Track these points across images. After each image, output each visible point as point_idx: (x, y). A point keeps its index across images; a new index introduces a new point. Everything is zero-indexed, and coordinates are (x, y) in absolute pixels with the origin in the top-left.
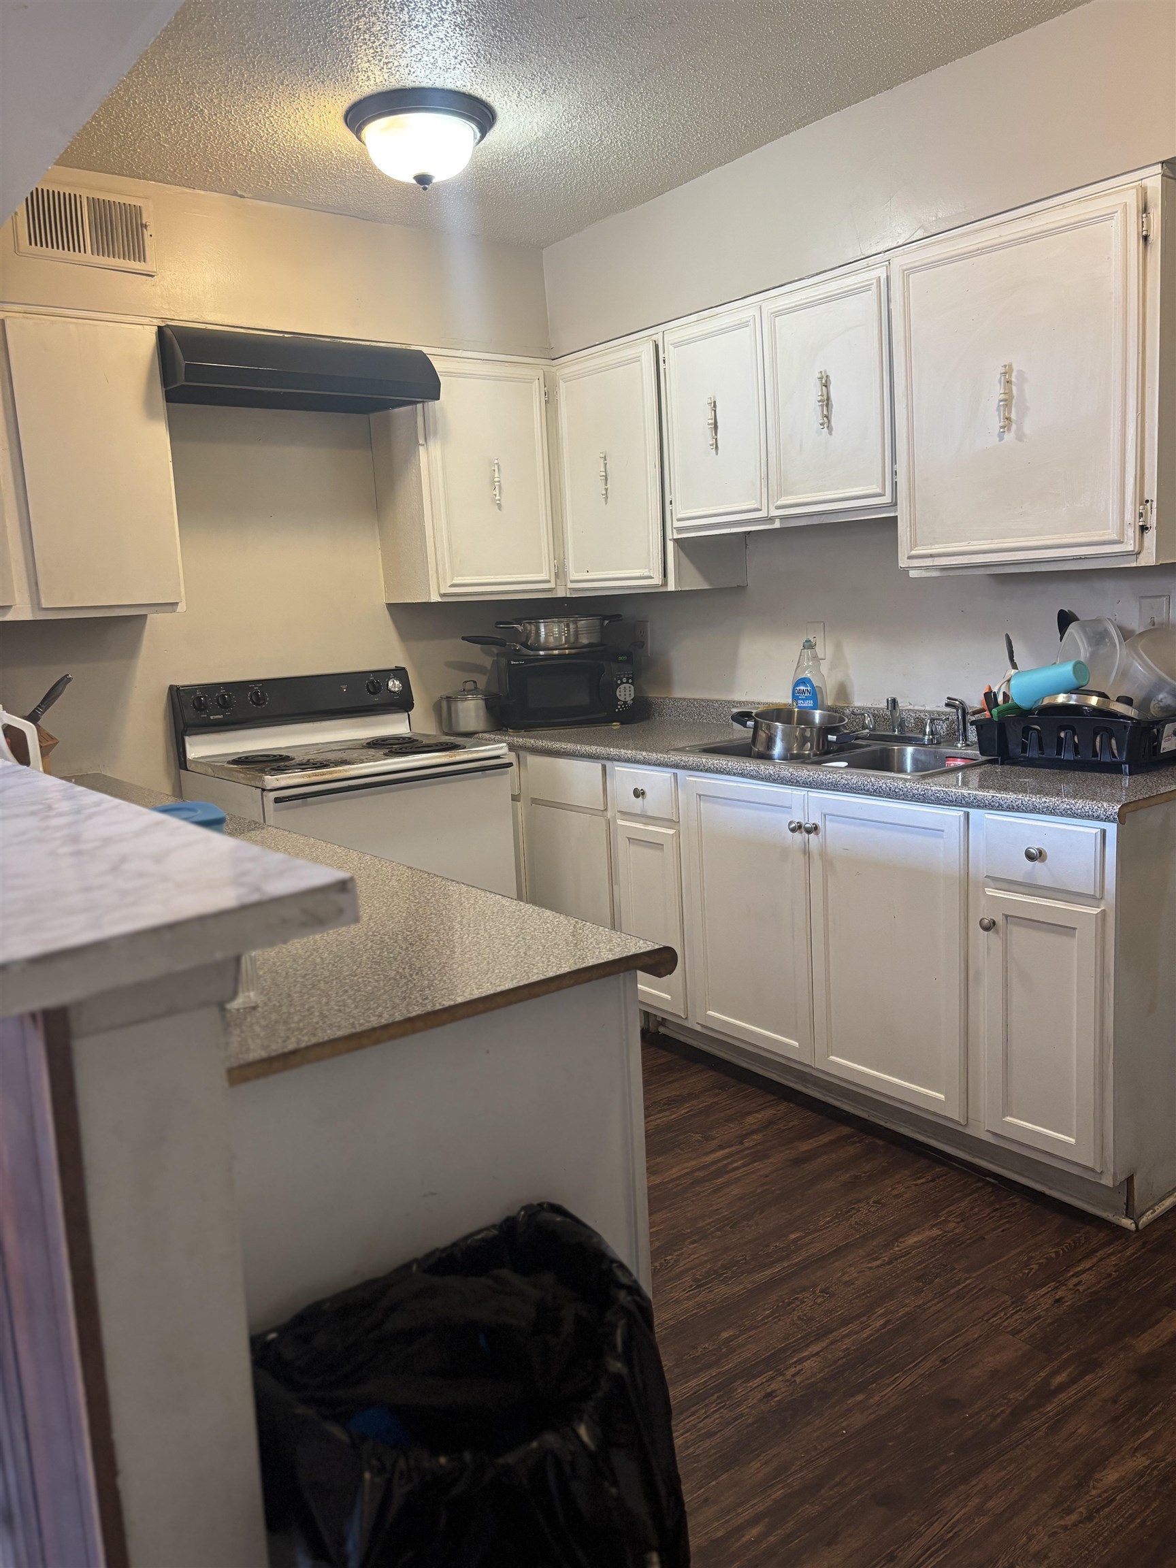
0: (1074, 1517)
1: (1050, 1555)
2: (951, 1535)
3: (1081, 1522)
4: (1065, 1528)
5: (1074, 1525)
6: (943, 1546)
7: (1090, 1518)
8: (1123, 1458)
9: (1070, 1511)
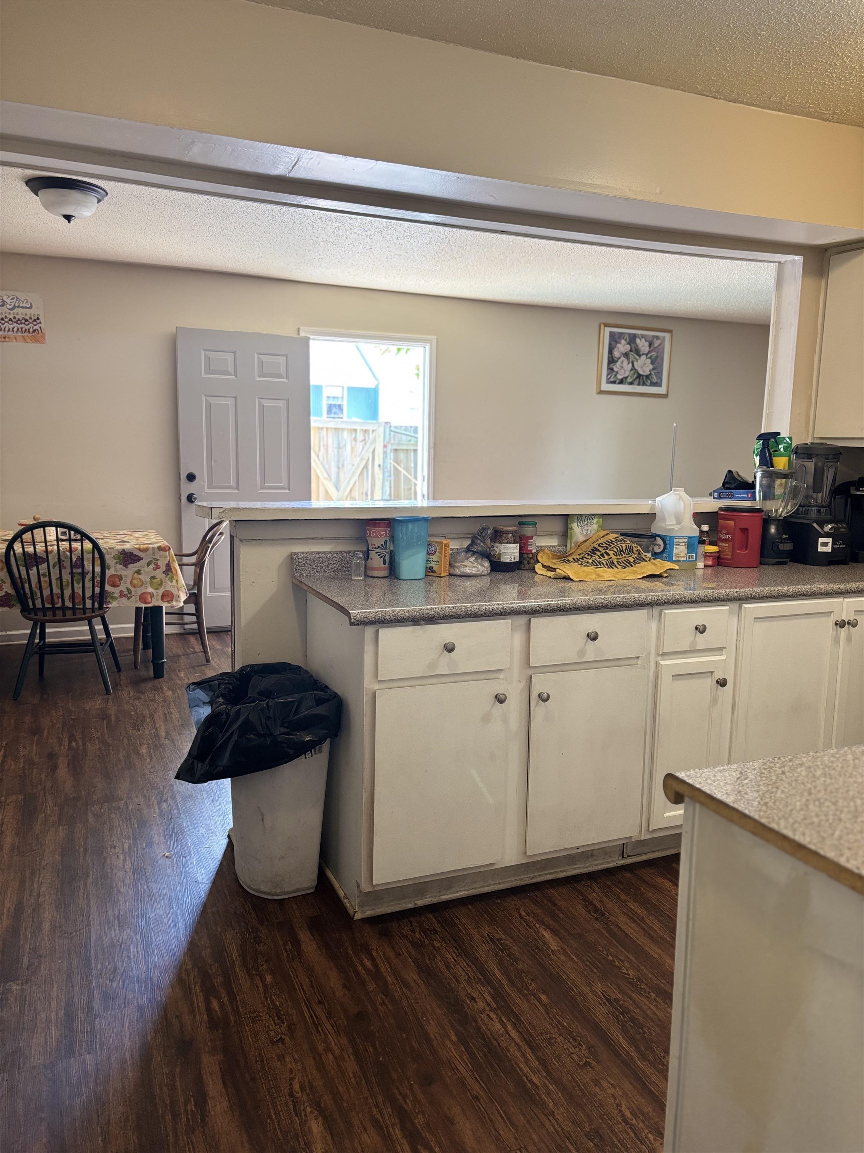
0: (297, 1087)
1: (279, 1063)
2: (320, 1030)
3: (291, 1089)
4: (292, 1079)
5: (291, 1085)
6: (315, 1024)
7: (291, 1095)
8: (327, 1144)
9: (302, 1088)
